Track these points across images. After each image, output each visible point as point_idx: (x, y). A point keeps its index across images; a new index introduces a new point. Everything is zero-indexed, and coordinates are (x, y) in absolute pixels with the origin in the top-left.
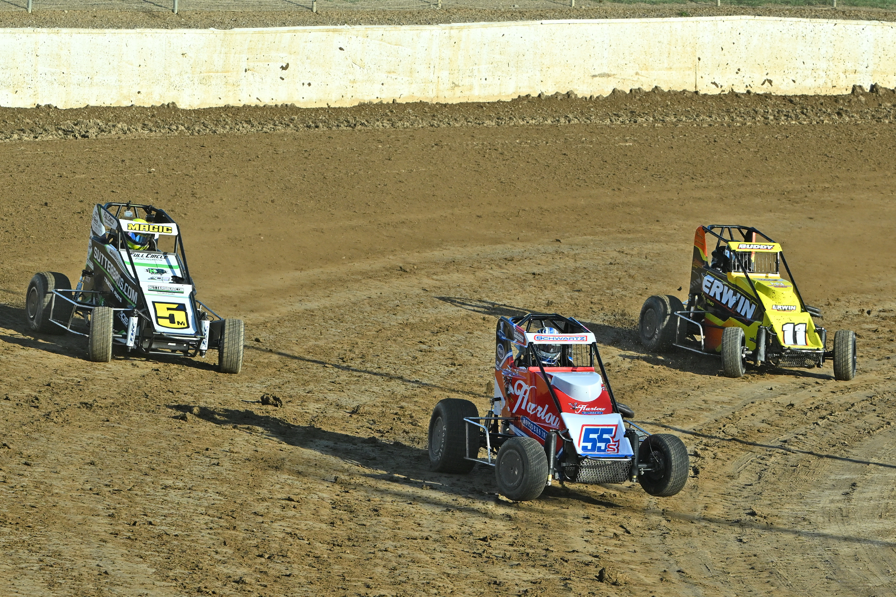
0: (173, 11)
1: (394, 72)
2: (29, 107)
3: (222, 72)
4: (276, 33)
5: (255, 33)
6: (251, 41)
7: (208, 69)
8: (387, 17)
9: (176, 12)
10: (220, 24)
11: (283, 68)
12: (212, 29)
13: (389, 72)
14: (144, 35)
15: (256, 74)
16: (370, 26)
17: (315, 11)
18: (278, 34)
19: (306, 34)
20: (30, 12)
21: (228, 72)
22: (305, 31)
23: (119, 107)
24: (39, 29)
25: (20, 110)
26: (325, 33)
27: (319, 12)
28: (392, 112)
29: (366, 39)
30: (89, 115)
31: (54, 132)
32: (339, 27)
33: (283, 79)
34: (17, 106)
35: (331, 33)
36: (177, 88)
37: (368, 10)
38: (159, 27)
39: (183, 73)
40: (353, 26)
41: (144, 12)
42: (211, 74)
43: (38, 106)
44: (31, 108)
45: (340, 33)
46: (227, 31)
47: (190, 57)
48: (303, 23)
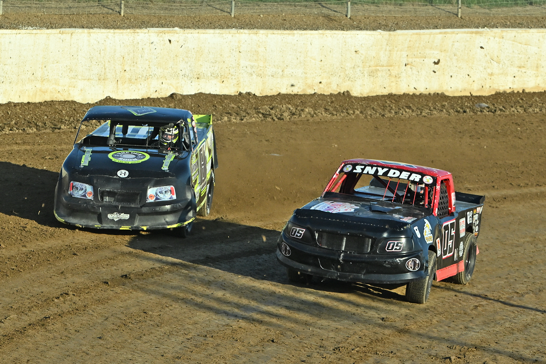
0: (346, 16)
1: (523, 67)
2: (233, 94)
3: (387, 66)
4: (430, 34)
5: (414, 34)
6: (410, 41)
7: (376, 63)
8: (518, 22)
9: (349, 16)
10: (385, 27)
11: (435, 63)
12: (379, 31)
13: (520, 67)
14: (325, 36)
15: (414, 67)
16: (505, 29)
17: (459, 16)
18: (432, 36)
19: (454, 35)
20: (233, 16)
21: (391, 66)
22: (453, 33)
23: (305, 95)
24: (242, 31)
25: (226, 97)
26: (469, 35)
27: (463, 17)
28: (522, 99)
29: (501, 40)
30: (281, 101)
31: (255, 115)
32: (480, 30)
33: (435, 72)
34: (224, 94)
35: (474, 35)
36: (351, 79)
37: (502, 16)
38: (336, 29)
39: (356, 67)
40: (491, 29)
41: (323, 16)
42: (378, 68)
43: (240, 94)
44: (235, 95)
45: (481, 34)
46: (391, 33)
47: (362, 54)
48: (451, 26)
